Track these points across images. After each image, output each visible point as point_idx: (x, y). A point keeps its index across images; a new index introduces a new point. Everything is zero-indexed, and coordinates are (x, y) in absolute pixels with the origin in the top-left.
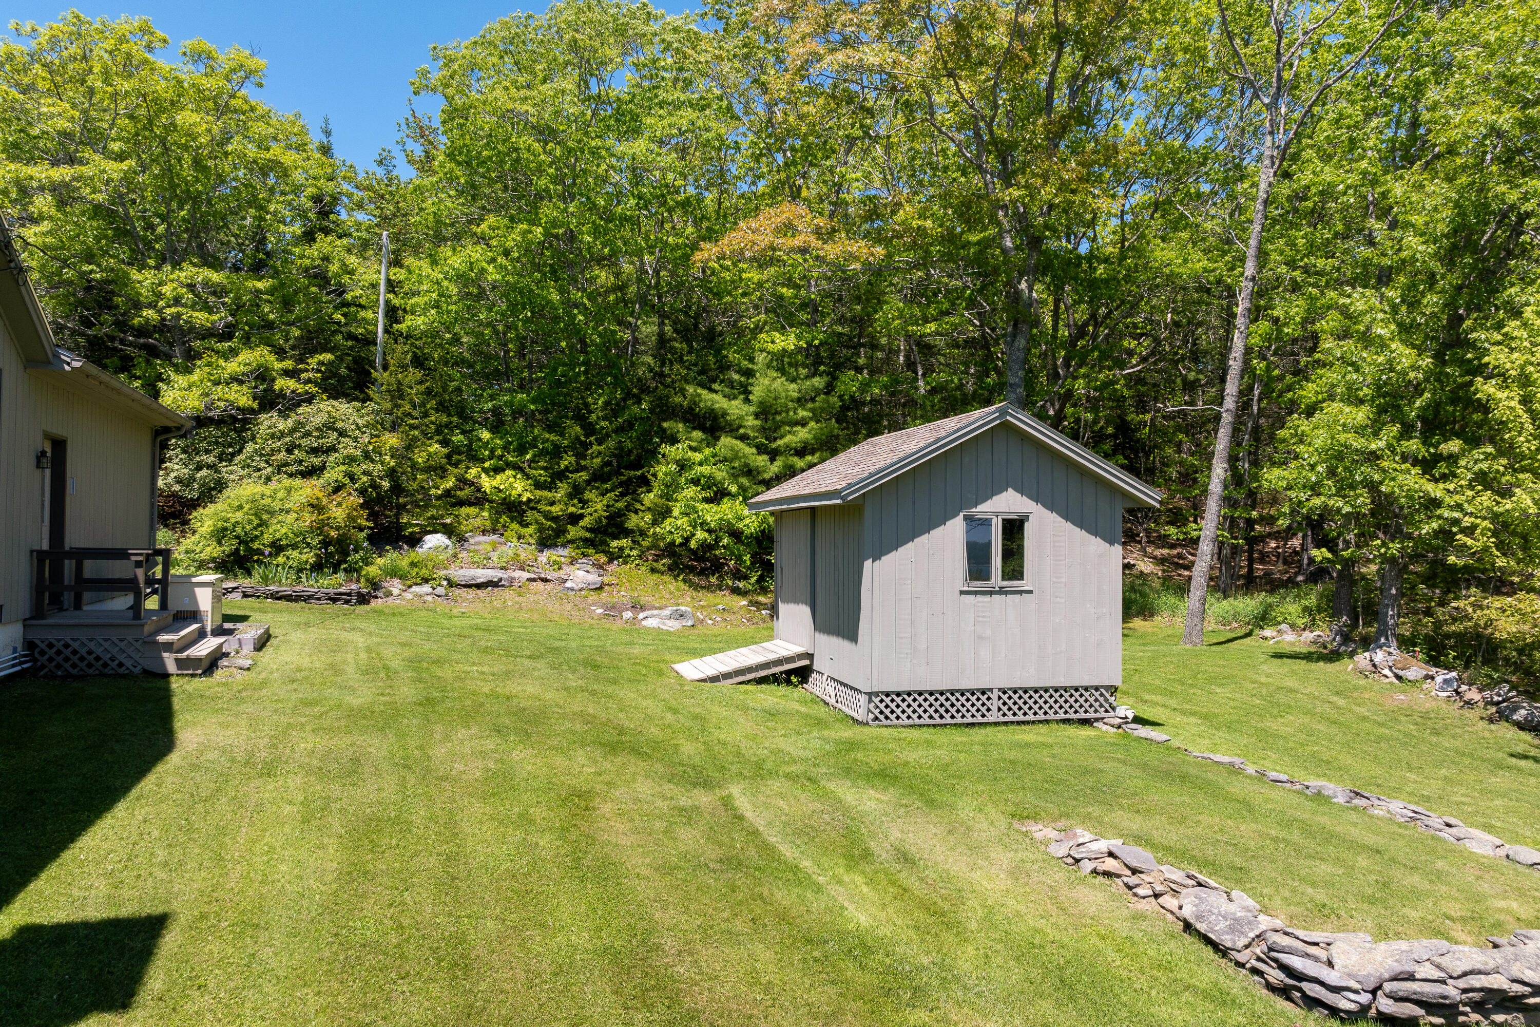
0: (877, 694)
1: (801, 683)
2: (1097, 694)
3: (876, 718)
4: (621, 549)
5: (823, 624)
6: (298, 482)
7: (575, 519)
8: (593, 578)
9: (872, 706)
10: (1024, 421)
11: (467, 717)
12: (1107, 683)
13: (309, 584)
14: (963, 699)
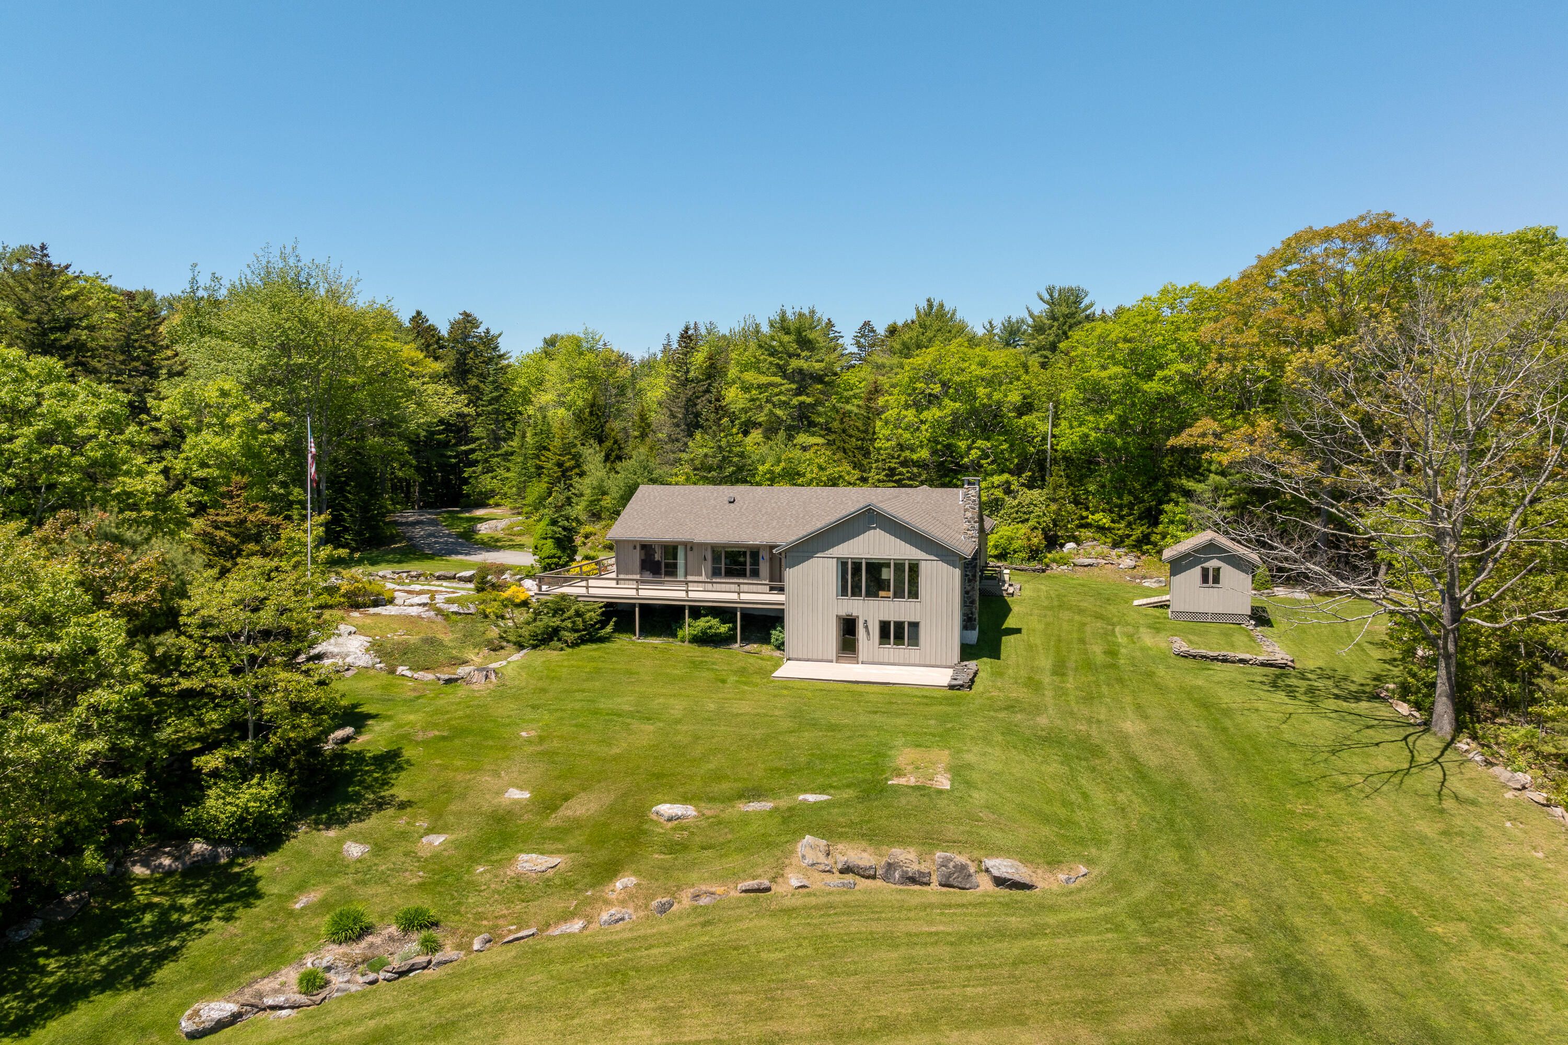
2: (1243, 617)
4: (1147, 550)
6: (1020, 525)
7: (1129, 536)
8: (1133, 563)
11: (1068, 609)
12: (1247, 614)
13: (1025, 566)
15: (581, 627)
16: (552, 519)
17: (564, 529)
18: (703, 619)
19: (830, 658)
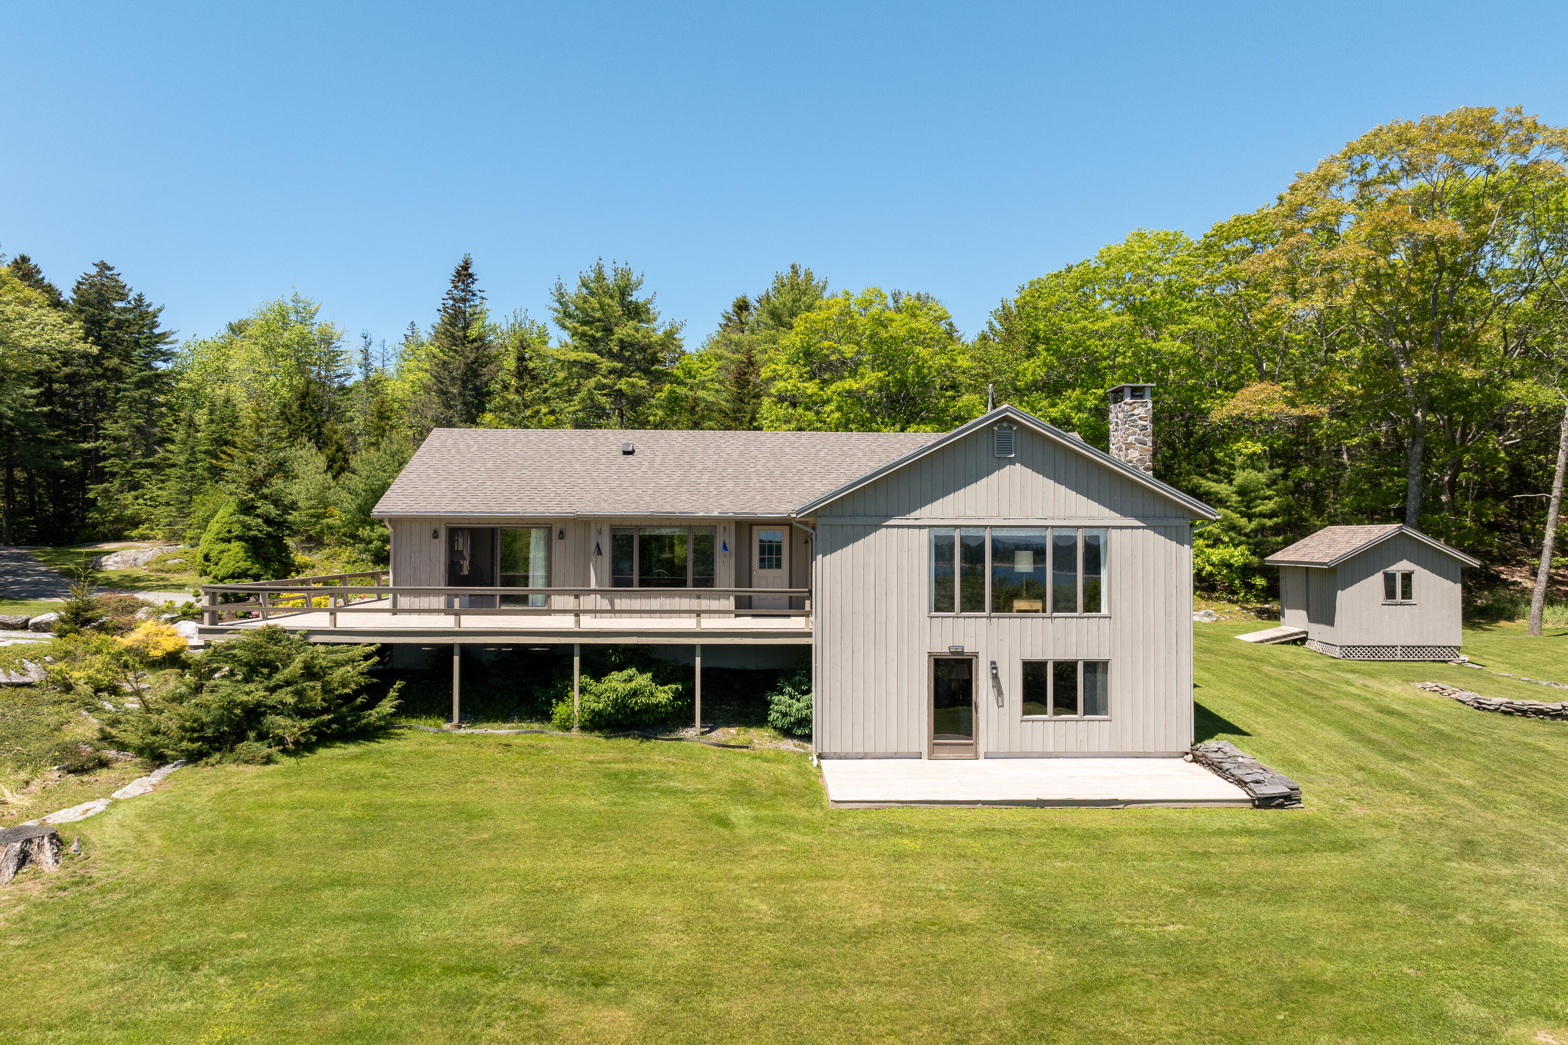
0: (1345, 646)
1: (1302, 644)
2: (1450, 649)
3: (1343, 658)
9: (1342, 651)
10: (1411, 532)
12: (1454, 643)
14: (1383, 650)
15: (319, 703)
16: (242, 502)
17: (268, 521)
18: (615, 675)
19: (915, 749)
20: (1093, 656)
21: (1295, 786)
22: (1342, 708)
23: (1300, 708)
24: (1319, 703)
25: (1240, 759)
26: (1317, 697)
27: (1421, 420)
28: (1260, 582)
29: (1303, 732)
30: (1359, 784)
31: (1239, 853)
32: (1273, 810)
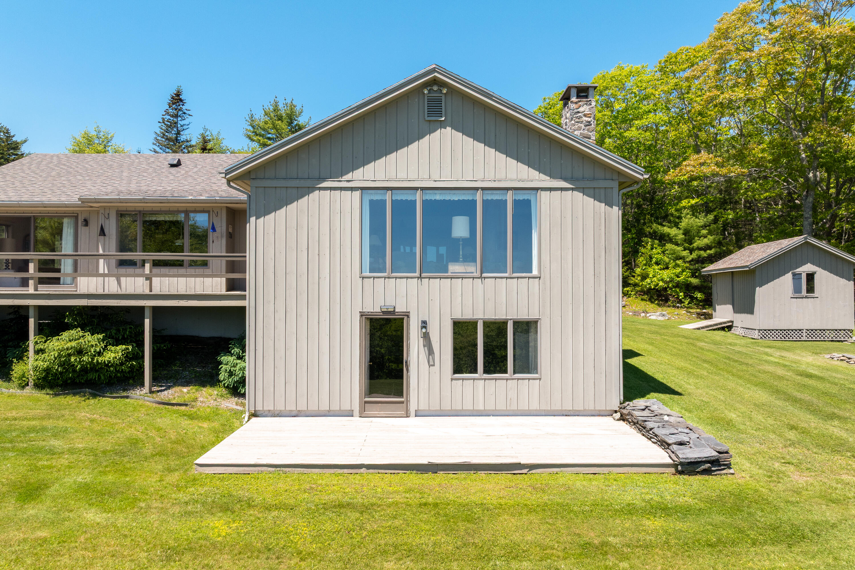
0: (761, 330)
1: (729, 331)
2: (845, 332)
3: (761, 338)
4: (628, 291)
5: (737, 310)
9: (760, 334)
10: (814, 241)
12: (848, 328)
14: (793, 332)
19: (346, 407)
20: (523, 316)
21: (724, 449)
22: (765, 372)
23: (728, 372)
24: (744, 368)
25: (666, 418)
26: (742, 363)
27: (812, 179)
28: (699, 295)
29: (732, 392)
30: (793, 444)
31: (647, 547)
32: (699, 477)
